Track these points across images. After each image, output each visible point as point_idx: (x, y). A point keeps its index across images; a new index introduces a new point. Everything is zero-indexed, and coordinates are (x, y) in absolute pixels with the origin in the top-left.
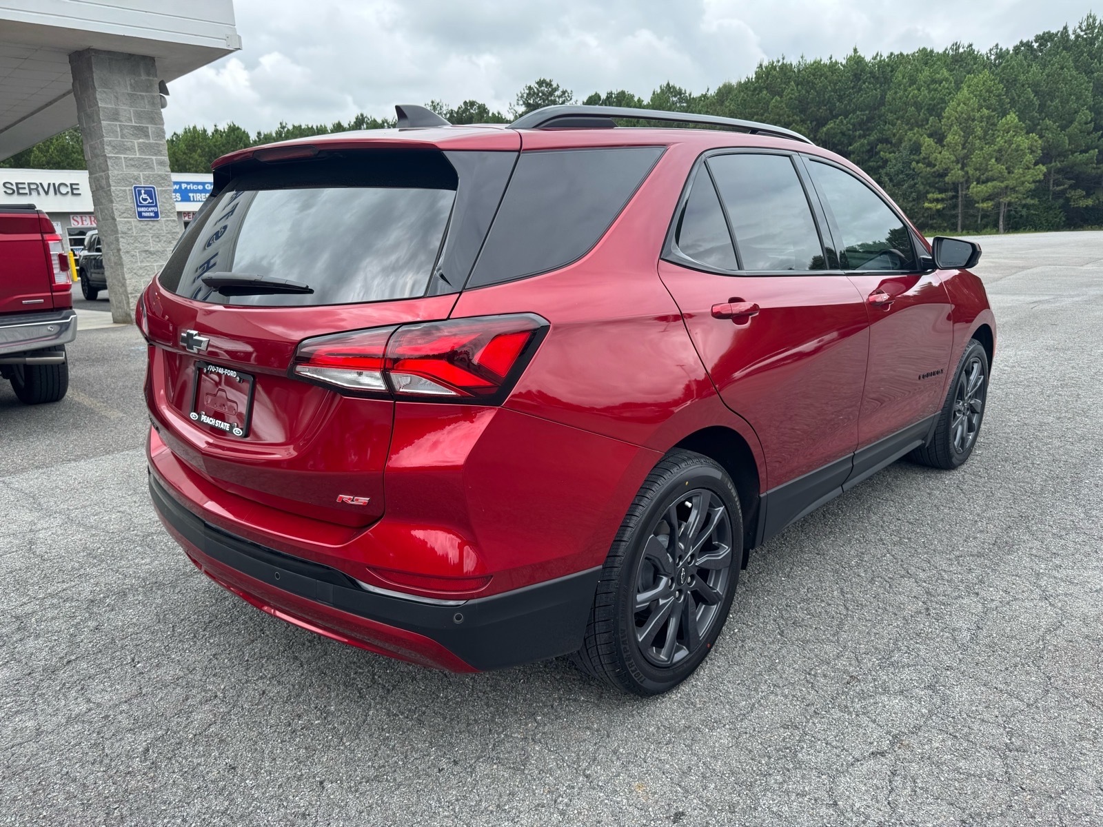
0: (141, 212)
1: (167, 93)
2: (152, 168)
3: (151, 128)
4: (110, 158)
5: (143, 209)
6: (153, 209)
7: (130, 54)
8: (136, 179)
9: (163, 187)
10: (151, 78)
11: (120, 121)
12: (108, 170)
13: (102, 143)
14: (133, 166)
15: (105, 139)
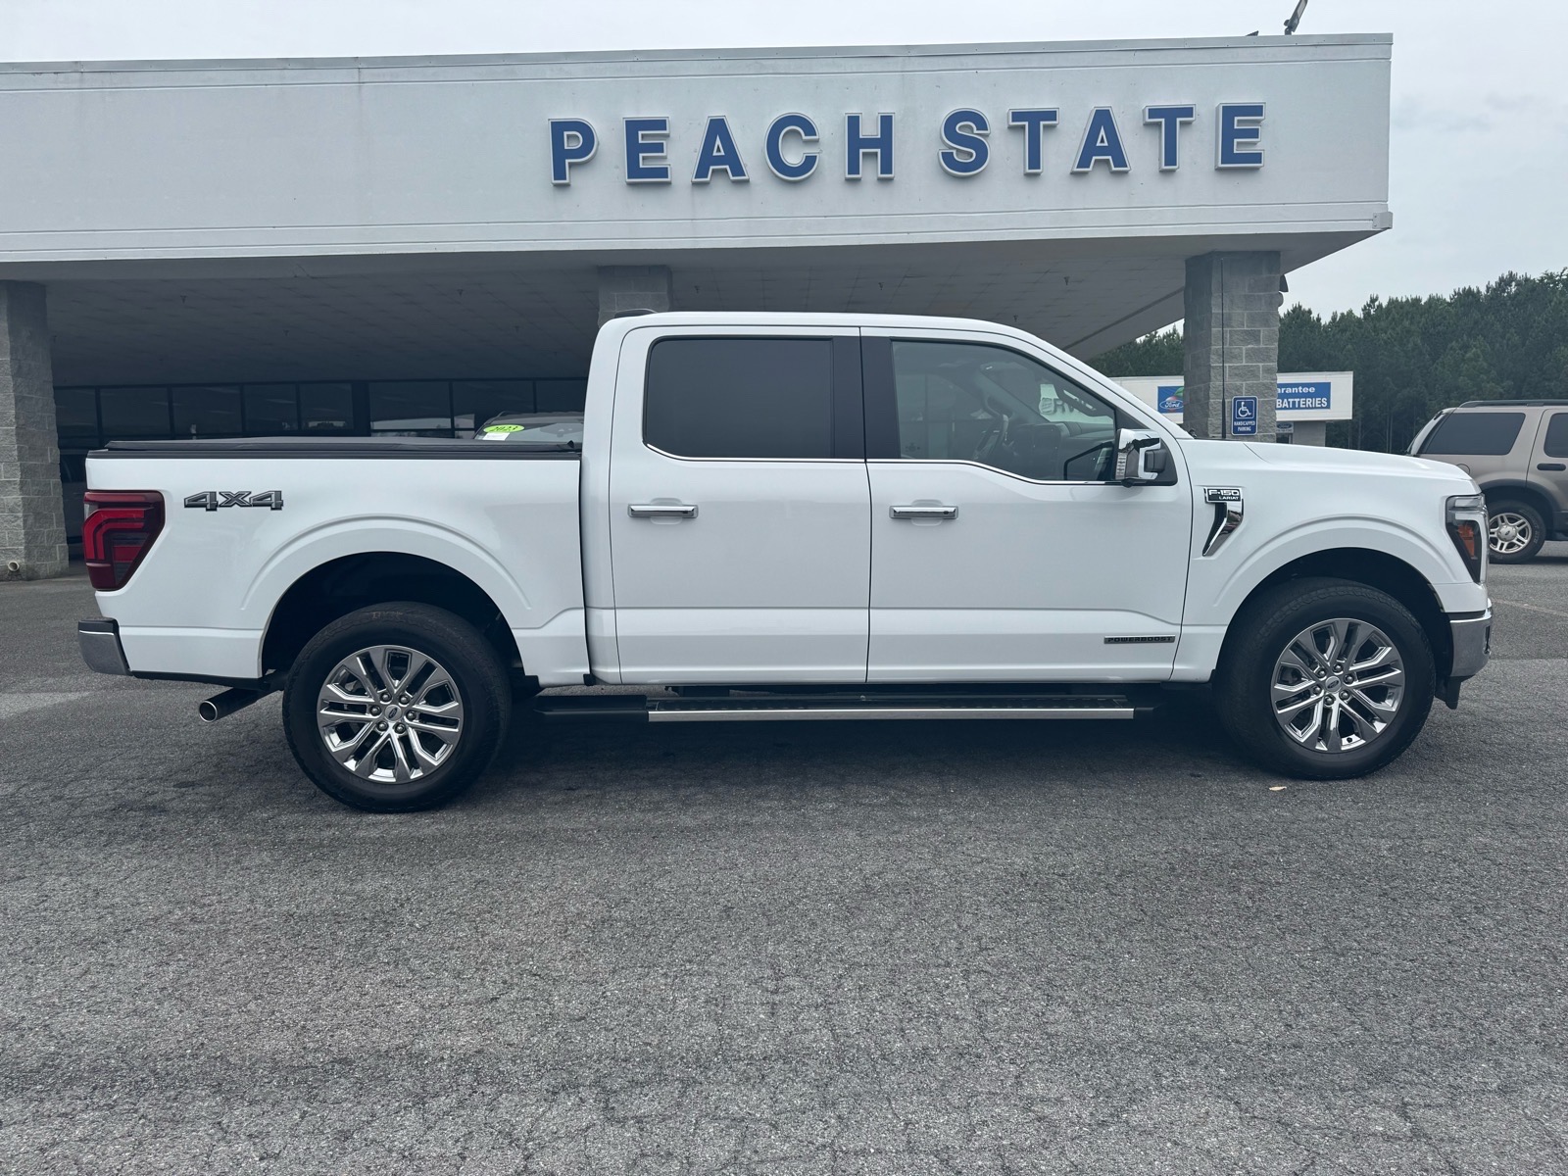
0: (1237, 426)
1: (1287, 291)
2: (1257, 377)
3: (1263, 332)
4: (1214, 368)
5: (1239, 423)
6: (1250, 422)
7: (1254, 252)
8: (1237, 390)
9: (1266, 397)
10: (1273, 275)
11: (1233, 327)
12: (1210, 380)
13: (1208, 353)
14: (1236, 375)
15: (1213, 347)
